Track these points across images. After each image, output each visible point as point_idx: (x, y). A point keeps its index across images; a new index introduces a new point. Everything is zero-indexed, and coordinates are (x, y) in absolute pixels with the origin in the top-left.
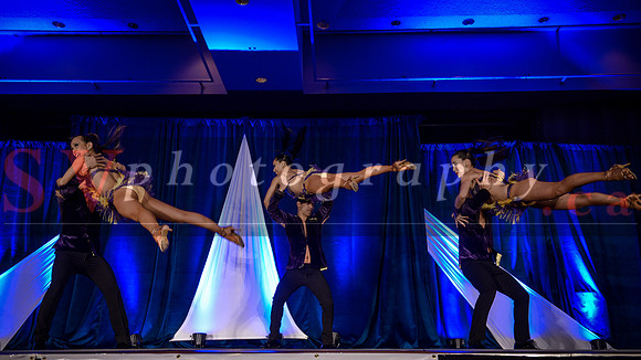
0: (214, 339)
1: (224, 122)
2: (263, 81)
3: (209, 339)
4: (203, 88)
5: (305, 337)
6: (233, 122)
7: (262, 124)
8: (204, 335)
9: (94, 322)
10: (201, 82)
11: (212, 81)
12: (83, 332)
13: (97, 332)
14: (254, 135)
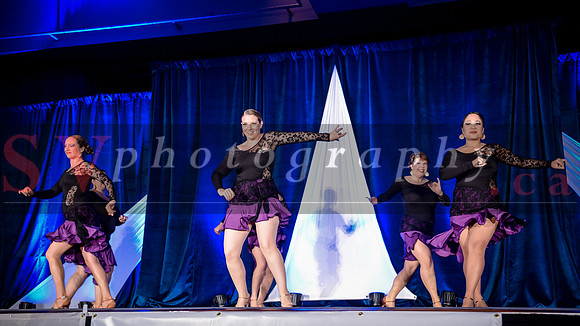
0: (311, 299)
1: (312, 54)
3: (305, 299)
4: (291, 15)
5: (412, 297)
6: (322, 53)
7: (356, 51)
8: (299, 295)
9: (187, 282)
11: (300, 5)
12: (176, 292)
13: (191, 293)
14: (347, 65)
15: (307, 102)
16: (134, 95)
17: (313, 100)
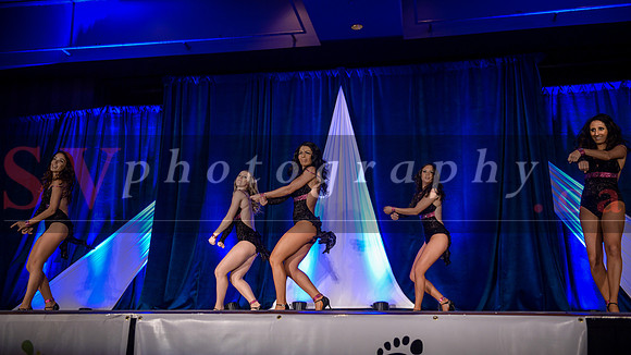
1: (318, 74)
2: (359, 27)
4: (295, 40)
6: (328, 73)
7: (360, 73)
9: (192, 290)
10: (292, 34)
11: (305, 32)
12: (182, 300)
13: (195, 300)
14: (352, 86)
15: (314, 119)
16: (142, 108)
17: (320, 117)
